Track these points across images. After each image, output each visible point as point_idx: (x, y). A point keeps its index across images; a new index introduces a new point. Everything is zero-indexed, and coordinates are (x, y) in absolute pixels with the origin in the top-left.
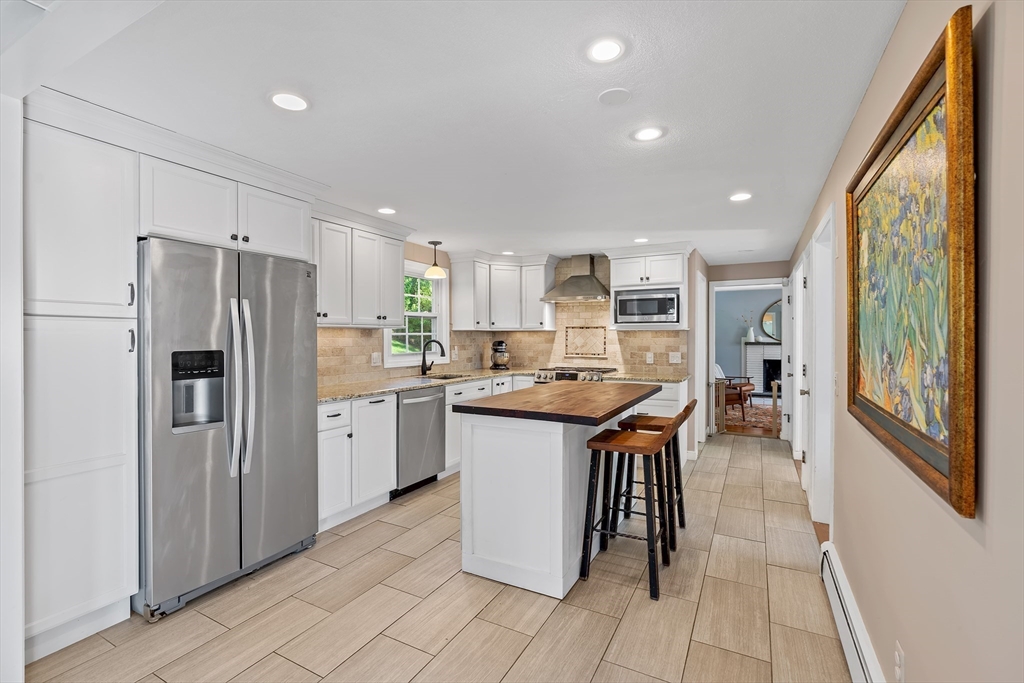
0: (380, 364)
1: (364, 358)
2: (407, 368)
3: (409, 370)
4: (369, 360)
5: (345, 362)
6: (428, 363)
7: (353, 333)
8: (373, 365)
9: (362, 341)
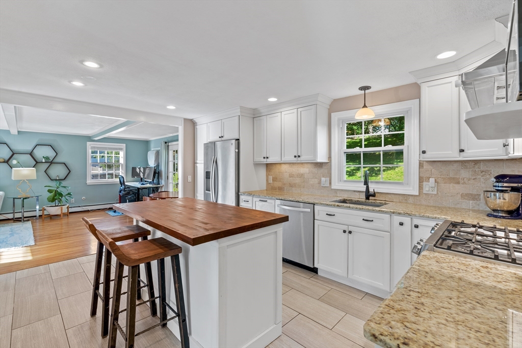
0: (328, 185)
1: (316, 181)
2: (355, 191)
3: (357, 194)
4: (320, 183)
5: (304, 181)
6: (371, 190)
7: (309, 166)
8: (322, 185)
9: (315, 170)
